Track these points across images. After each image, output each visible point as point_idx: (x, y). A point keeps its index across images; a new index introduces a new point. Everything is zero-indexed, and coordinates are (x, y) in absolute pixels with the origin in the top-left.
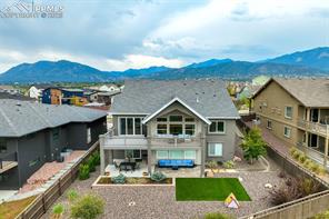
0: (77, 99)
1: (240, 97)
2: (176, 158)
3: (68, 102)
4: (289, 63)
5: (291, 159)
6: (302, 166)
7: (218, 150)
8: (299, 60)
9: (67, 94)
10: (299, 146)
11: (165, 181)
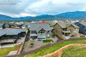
0: (12, 26)
1: (51, 25)
2: (41, 37)
3: (10, 27)
4: (62, 16)
5: (60, 36)
6: (61, 37)
7: (48, 36)
8: (64, 15)
9: (9, 25)
10: (61, 34)
11: (41, 41)
